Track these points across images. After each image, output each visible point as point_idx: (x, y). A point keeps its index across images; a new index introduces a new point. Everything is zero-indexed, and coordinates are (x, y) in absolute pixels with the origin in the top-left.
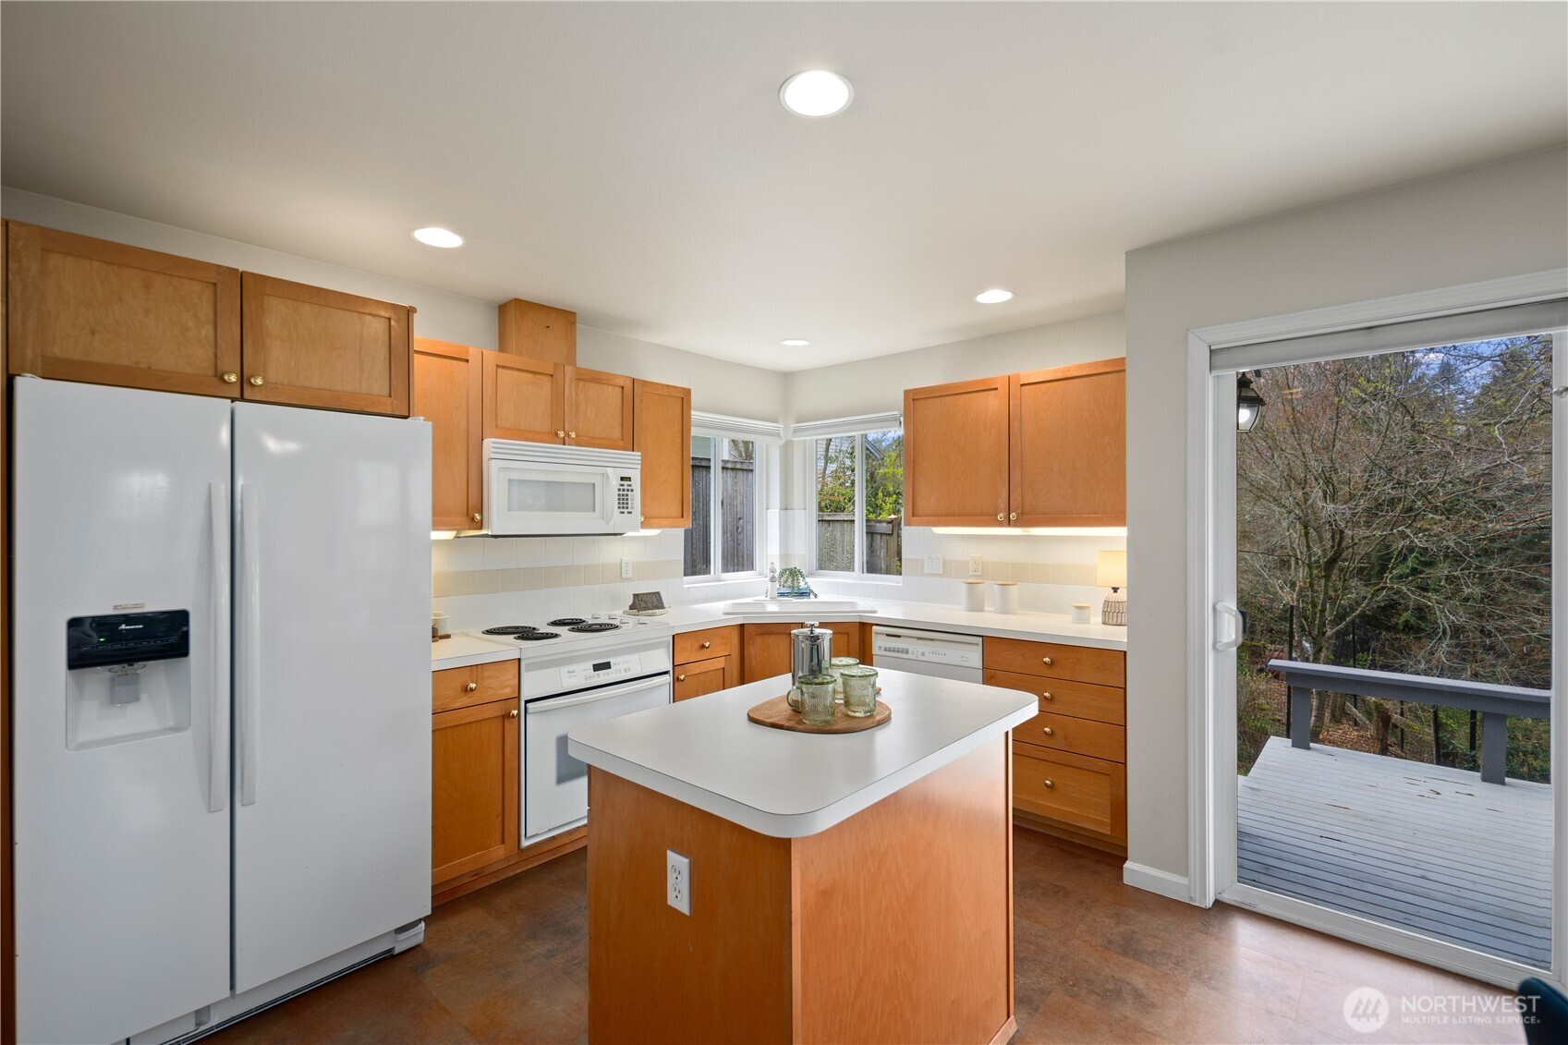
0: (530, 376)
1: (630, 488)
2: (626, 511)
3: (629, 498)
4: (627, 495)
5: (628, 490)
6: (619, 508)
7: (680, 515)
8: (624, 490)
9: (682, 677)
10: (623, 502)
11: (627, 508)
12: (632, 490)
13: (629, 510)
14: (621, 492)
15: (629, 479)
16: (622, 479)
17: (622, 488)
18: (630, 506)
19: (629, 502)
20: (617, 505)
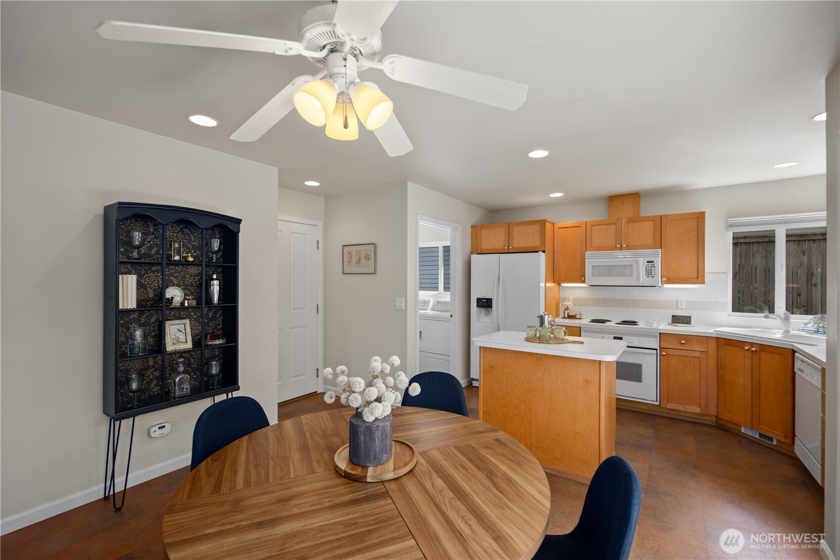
0: (606, 226)
1: (653, 266)
2: (650, 276)
3: (652, 270)
4: (651, 269)
5: (652, 267)
6: (646, 275)
7: (696, 277)
8: (649, 267)
9: (664, 354)
10: (649, 273)
11: (651, 275)
12: (654, 267)
13: (652, 276)
14: (647, 268)
15: (653, 262)
16: (648, 262)
17: (648, 266)
18: (653, 274)
19: (653, 272)
20: (644, 274)
